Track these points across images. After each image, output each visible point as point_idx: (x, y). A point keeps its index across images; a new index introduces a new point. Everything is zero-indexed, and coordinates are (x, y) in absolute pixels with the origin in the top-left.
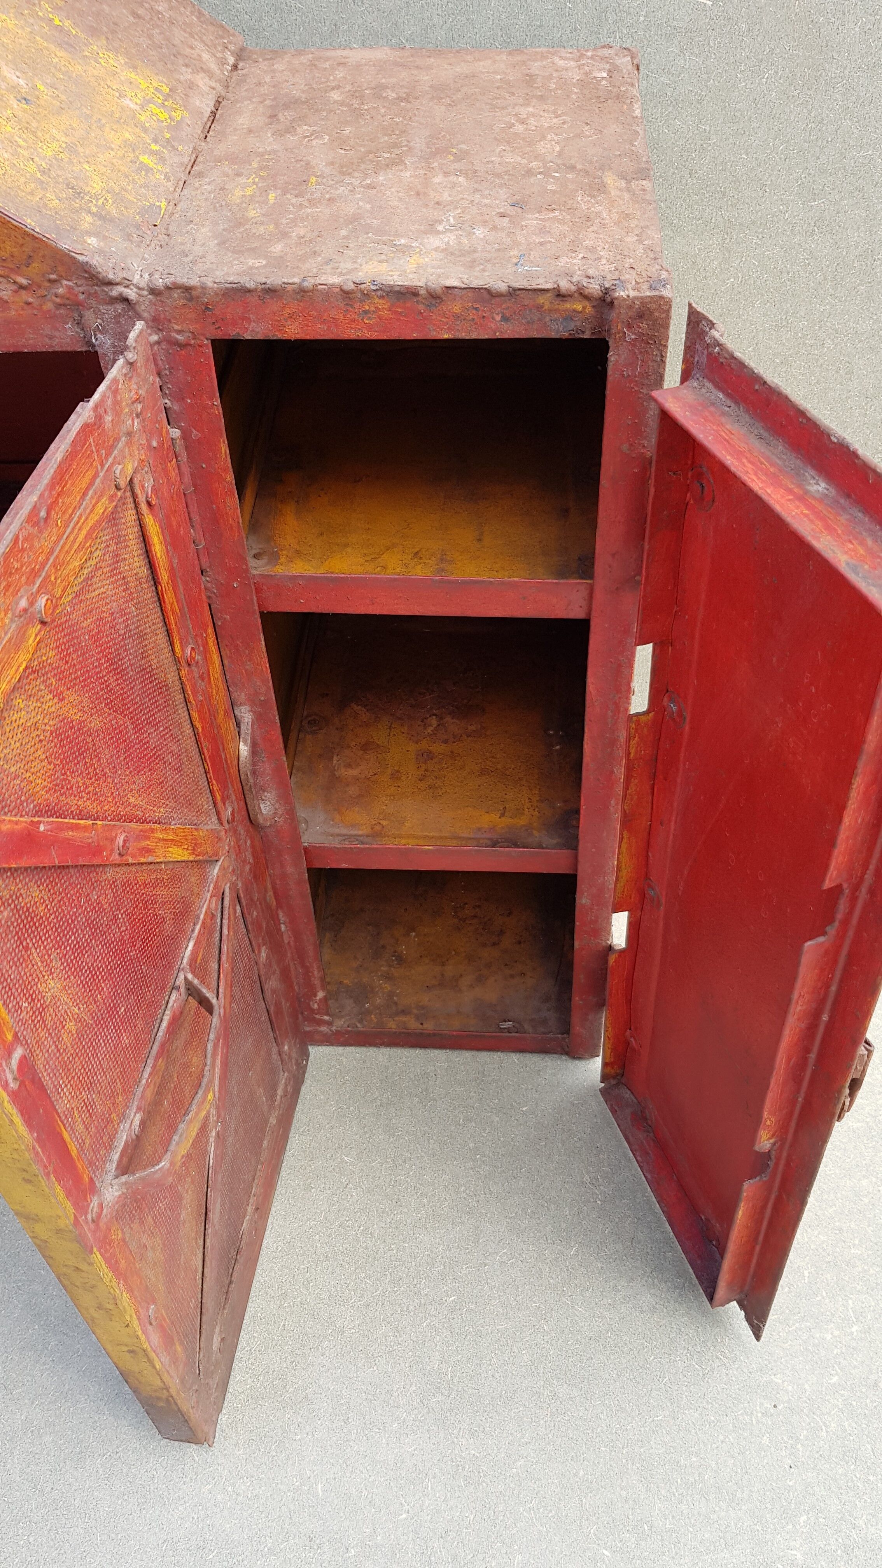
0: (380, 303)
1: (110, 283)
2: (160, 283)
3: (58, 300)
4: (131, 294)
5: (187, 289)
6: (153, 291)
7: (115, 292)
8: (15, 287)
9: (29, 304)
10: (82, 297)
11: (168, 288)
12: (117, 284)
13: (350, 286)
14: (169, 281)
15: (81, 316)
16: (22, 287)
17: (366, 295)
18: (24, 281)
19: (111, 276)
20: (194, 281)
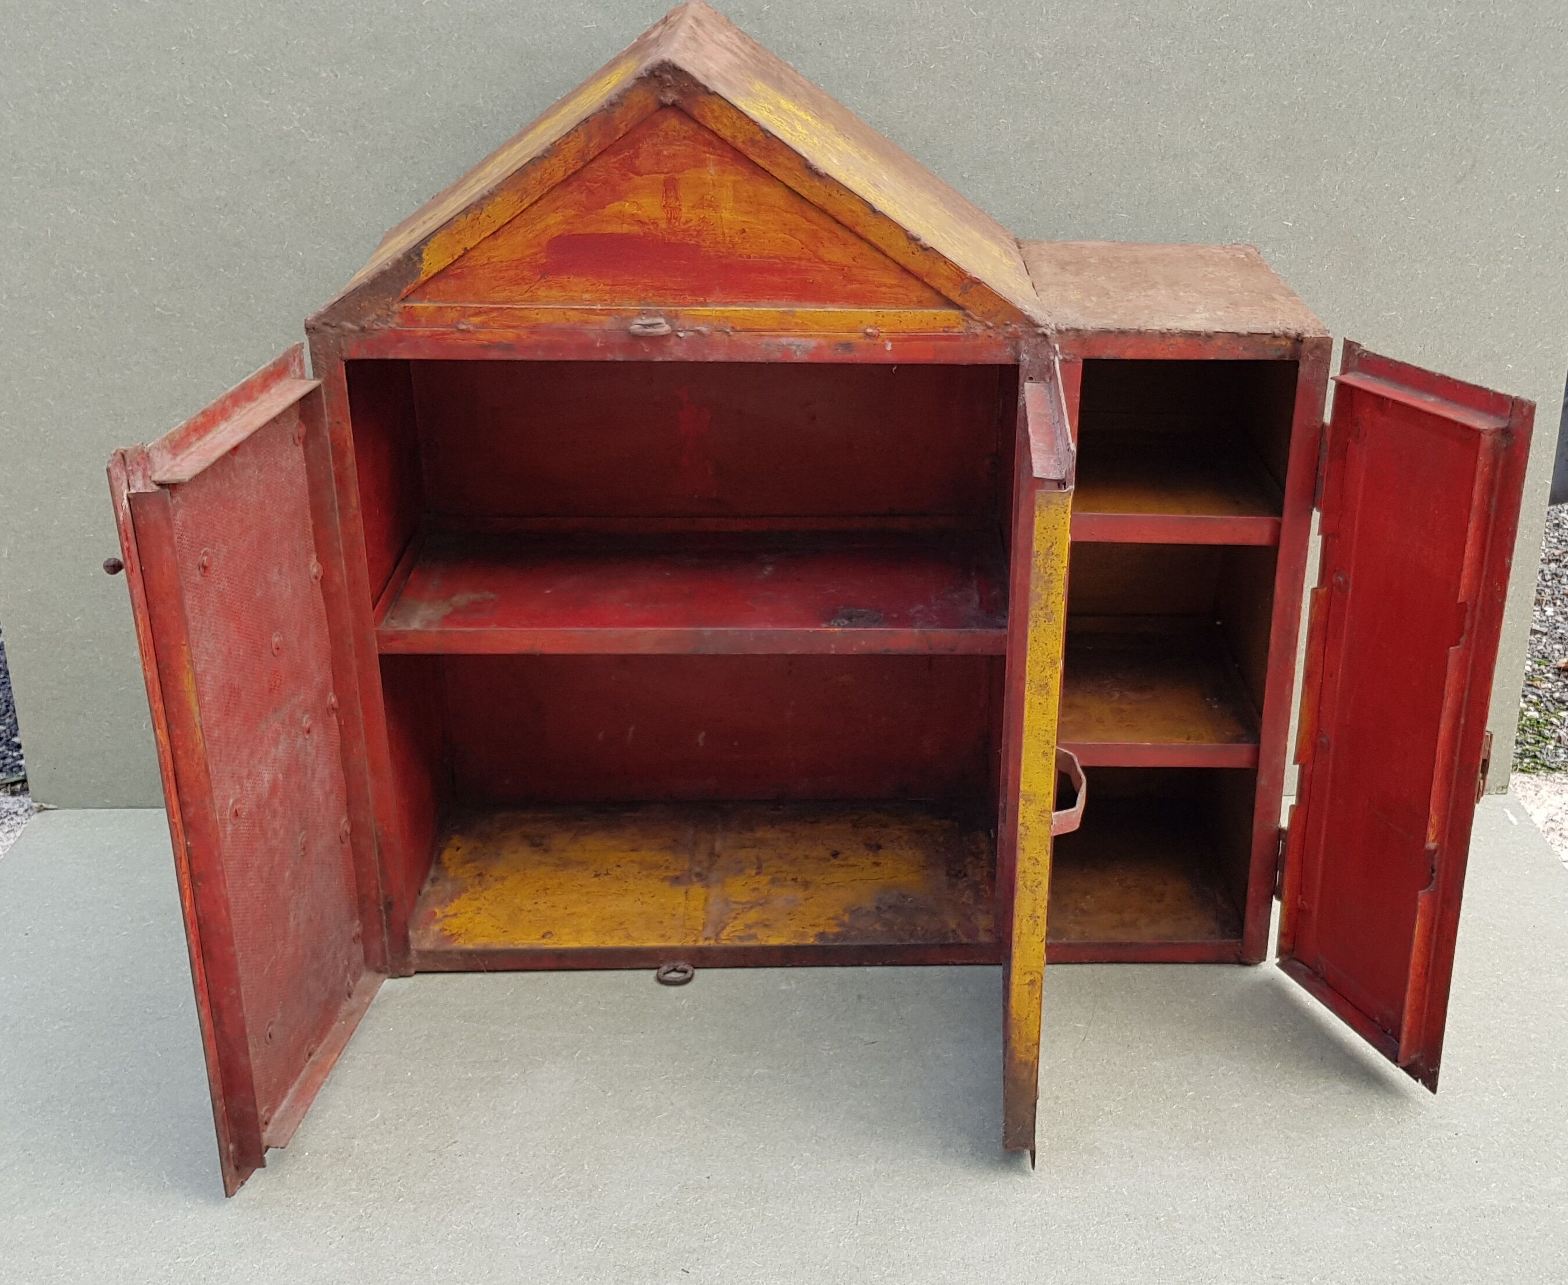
0: (1181, 340)
1: (1039, 326)
2: (1063, 328)
3: (1007, 335)
4: (1048, 332)
5: (1078, 330)
6: (1059, 332)
7: (1040, 331)
8: (985, 328)
9: (990, 337)
10: (1020, 334)
11: (1067, 330)
12: (1042, 327)
13: (1165, 331)
14: (1068, 327)
15: (1017, 344)
16: (989, 328)
17: (1173, 335)
18: (991, 324)
19: (1040, 322)
20: (1081, 327)
